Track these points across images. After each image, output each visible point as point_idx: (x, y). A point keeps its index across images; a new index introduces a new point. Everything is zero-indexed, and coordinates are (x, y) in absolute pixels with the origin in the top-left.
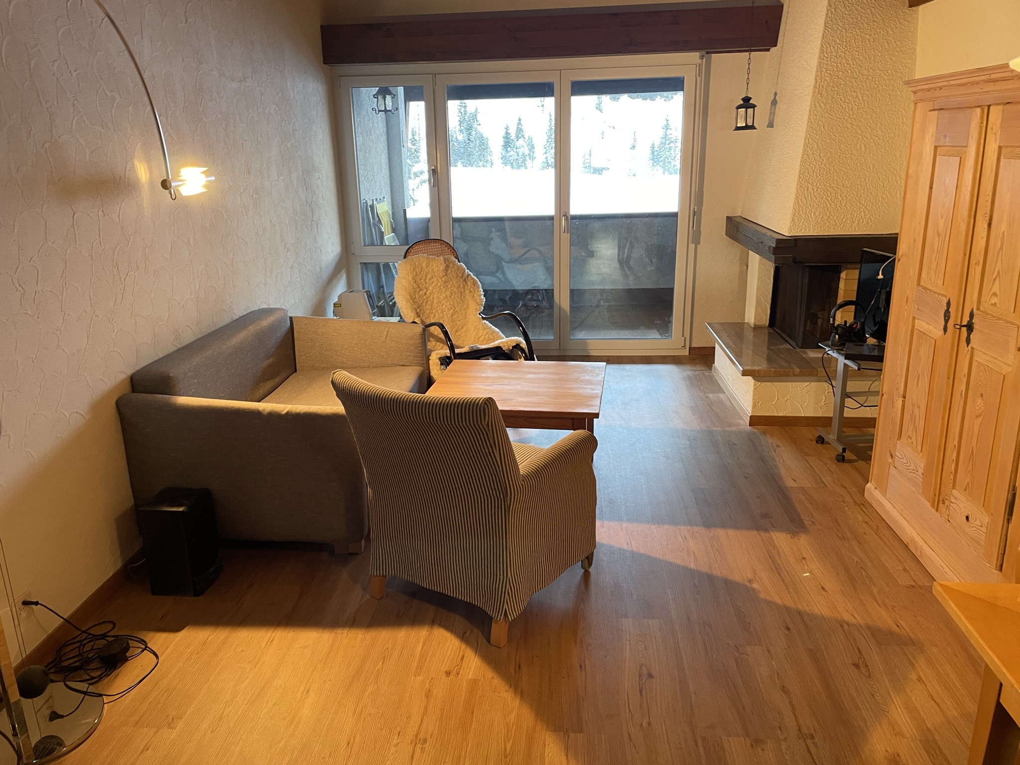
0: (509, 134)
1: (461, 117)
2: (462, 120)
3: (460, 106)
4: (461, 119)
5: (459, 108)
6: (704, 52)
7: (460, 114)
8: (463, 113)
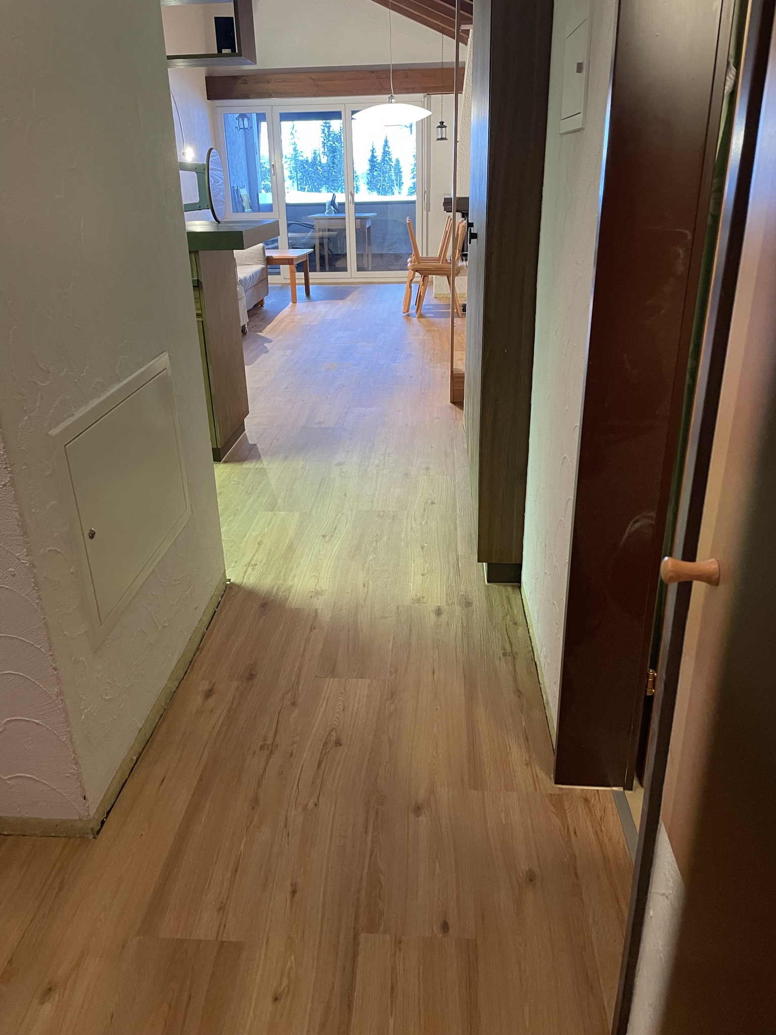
0: (375, 157)
1: (325, 138)
2: (326, 142)
3: (324, 126)
4: (325, 140)
5: (323, 128)
6: (425, 94)
7: (323, 135)
8: (327, 134)
